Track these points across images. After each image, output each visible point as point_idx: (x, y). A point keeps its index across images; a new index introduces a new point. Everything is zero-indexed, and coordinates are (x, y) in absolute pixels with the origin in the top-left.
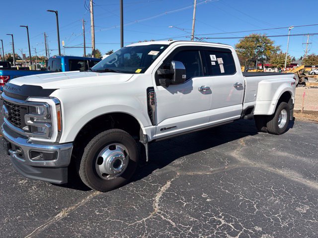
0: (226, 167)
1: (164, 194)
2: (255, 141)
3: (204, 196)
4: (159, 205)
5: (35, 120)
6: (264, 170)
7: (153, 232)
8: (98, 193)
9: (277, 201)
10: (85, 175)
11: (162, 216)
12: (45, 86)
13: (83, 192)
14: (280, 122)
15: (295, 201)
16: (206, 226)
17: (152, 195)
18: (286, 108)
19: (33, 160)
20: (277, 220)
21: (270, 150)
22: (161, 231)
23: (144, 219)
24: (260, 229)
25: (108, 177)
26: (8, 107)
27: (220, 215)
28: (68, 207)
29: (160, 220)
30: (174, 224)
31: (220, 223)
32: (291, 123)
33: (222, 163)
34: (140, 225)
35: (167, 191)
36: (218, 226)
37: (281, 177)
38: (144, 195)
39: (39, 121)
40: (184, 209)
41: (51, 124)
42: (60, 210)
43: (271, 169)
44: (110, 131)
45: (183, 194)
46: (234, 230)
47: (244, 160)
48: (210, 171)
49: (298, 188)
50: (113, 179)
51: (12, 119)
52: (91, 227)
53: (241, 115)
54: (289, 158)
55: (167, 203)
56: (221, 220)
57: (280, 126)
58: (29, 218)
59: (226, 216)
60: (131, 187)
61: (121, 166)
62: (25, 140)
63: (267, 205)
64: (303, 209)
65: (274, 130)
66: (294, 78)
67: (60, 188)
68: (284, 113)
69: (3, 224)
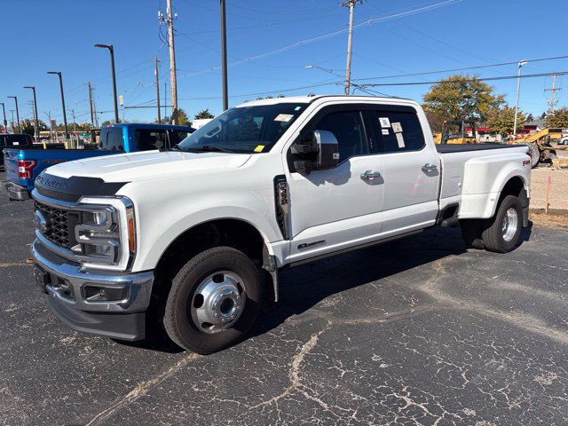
0: (412, 311)
1: (306, 357)
2: (462, 265)
3: (375, 358)
4: (299, 375)
5: (92, 235)
6: (478, 315)
7: (290, 419)
8: (195, 356)
9: (502, 367)
10: (174, 326)
11: (306, 394)
12: (109, 178)
13: (169, 356)
14: (506, 230)
15: (533, 366)
16: (380, 409)
17: (287, 359)
18: (514, 206)
19: (88, 301)
20: (500, 397)
21: (488, 279)
22: (305, 417)
23: (276, 399)
24: (473, 412)
25: (211, 328)
26: (45, 215)
27: (404, 390)
28: (146, 380)
29: (302, 400)
30: (325, 405)
31: (405, 403)
32: (525, 232)
33: (406, 304)
34: (270, 407)
35: (311, 351)
36: (400, 409)
37: (509, 325)
38: (274, 359)
39: (98, 235)
40: (342, 381)
41: (118, 240)
42: (133, 385)
43: (491, 312)
44: (215, 250)
45: (340, 356)
46: (428, 414)
47: (443, 298)
48: (384, 317)
49: (537, 343)
50: (219, 333)
51: (53, 234)
52: (187, 412)
53: (436, 219)
54: (522, 292)
55: (313, 371)
56: (405, 398)
57: (507, 238)
58: (82, 399)
59: (414, 393)
60: (251, 345)
61: (234, 309)
62: (75, 268)
63: (483, 372)
64: (546, 379)
65: (495, 244)
66: (528, 154)
67: (132, 348)
68: (511, 214)
69: (41, 408)
